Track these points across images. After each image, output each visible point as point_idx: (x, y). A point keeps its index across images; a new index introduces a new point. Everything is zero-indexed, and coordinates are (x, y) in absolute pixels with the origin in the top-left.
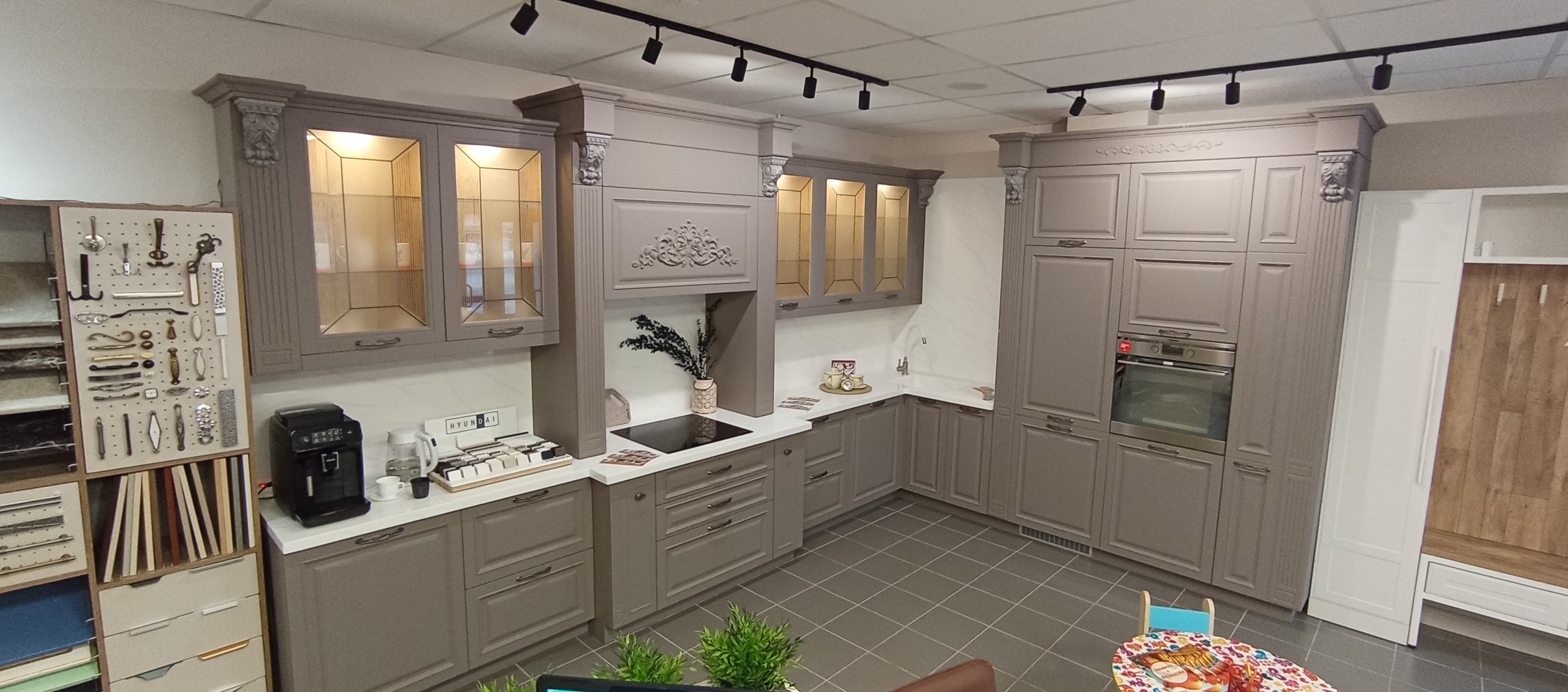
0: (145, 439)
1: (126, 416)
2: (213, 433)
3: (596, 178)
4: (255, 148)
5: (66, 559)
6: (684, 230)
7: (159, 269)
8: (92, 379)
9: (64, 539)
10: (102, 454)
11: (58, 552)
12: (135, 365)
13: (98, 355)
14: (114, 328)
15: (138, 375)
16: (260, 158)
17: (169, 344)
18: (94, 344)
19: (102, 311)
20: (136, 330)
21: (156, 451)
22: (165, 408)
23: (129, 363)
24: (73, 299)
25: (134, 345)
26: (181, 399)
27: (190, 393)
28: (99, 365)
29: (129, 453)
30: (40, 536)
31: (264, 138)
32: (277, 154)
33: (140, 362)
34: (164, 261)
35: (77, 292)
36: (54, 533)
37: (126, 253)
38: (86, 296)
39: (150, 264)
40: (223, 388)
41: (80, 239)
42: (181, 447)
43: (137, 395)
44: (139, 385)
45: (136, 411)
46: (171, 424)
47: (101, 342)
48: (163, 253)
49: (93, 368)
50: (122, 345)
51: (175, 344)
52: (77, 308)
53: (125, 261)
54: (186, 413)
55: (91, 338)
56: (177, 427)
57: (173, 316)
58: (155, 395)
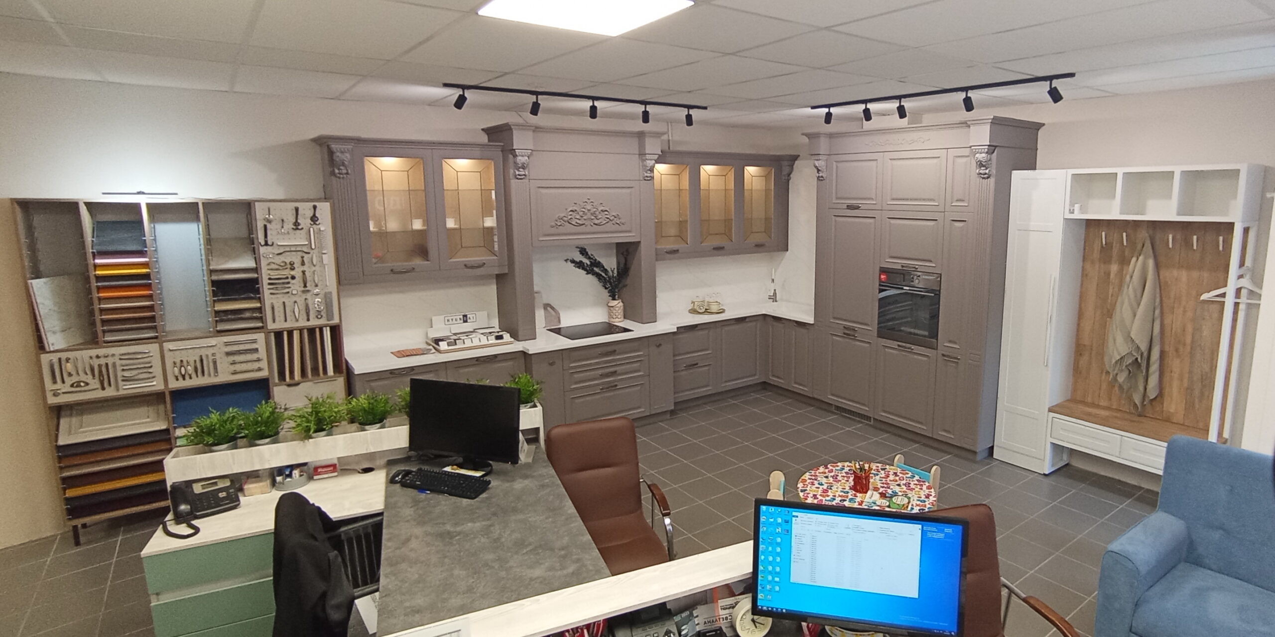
0: (292, 314)
1: (284, 303)
2: (322, 313)
3: (525, 175)
4: (339, 169)
5: (260, 369)
6: (586, 204)
7: (298, 231)
8: (270, 284)
9: (259, 360)
10: (274, 321)
11: (256, 365)
12: (287, 278)
13: (272, 273)
14: (279, 260)
15: (288, 283)
16: (342, 174)
17: (302, 268)
18: (270, 267)
19: (273, 251)
20: (288, 261)
21: (297, 320)
22: (301, 300)
23: (284, 277)
24: (262, 246)
25: (286, 268)
26: (308, 296)
27: (311, 293)
28: (272, 277)
29: (286, 321)
30: (249, 357)
31: (343, 164)
32: (349, 171)
33: (290, 276)
34: (300, 227)
35: (263, 243)
36: (255, 356)
37: (283, 224)
38: (266, 244)
39: (293, 229)
40: (327, 291)
41: (263, 217)
42: (308, 320)
43: (288, 292)
44: (290, 287)
45: (289, 301)
46: (303, 307)
47: (273, 266)
48: (299, 223)
49: (270, 279)
50: (281, 268)
51: (305, 268)
52: (263, 250)
53: (283, 227)
54: (310, 302)
55: (269, 264)
56: (306, 309)
57: (304, 255)
58: (296, 293)
